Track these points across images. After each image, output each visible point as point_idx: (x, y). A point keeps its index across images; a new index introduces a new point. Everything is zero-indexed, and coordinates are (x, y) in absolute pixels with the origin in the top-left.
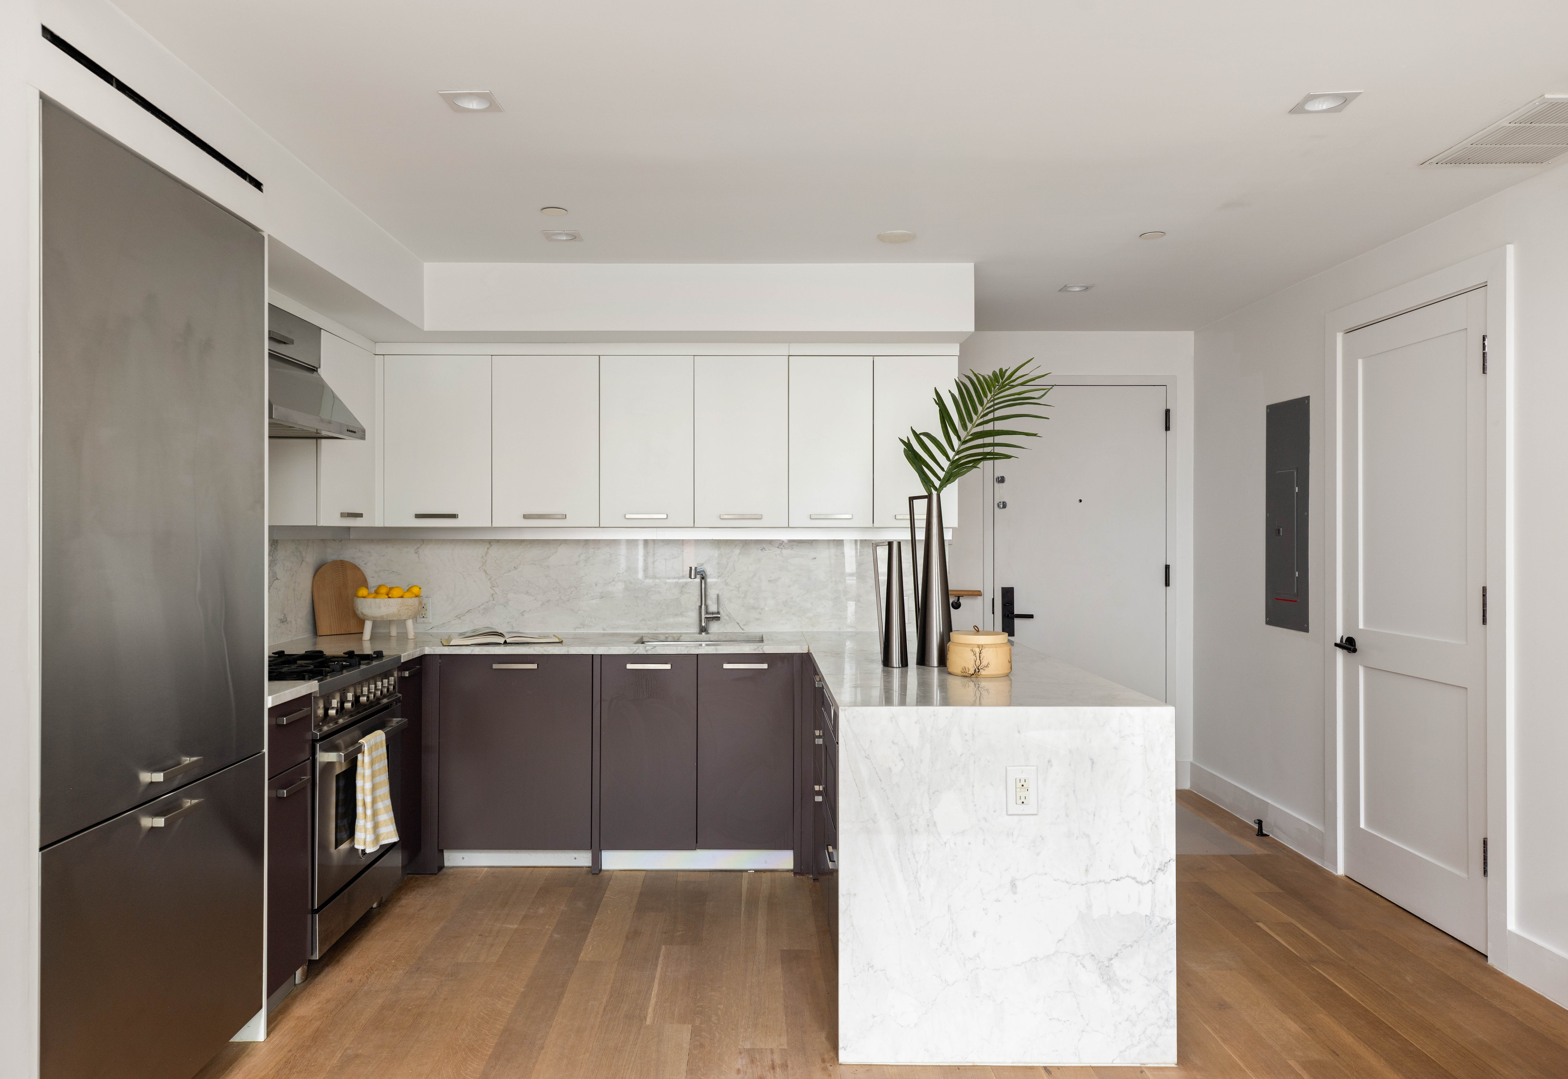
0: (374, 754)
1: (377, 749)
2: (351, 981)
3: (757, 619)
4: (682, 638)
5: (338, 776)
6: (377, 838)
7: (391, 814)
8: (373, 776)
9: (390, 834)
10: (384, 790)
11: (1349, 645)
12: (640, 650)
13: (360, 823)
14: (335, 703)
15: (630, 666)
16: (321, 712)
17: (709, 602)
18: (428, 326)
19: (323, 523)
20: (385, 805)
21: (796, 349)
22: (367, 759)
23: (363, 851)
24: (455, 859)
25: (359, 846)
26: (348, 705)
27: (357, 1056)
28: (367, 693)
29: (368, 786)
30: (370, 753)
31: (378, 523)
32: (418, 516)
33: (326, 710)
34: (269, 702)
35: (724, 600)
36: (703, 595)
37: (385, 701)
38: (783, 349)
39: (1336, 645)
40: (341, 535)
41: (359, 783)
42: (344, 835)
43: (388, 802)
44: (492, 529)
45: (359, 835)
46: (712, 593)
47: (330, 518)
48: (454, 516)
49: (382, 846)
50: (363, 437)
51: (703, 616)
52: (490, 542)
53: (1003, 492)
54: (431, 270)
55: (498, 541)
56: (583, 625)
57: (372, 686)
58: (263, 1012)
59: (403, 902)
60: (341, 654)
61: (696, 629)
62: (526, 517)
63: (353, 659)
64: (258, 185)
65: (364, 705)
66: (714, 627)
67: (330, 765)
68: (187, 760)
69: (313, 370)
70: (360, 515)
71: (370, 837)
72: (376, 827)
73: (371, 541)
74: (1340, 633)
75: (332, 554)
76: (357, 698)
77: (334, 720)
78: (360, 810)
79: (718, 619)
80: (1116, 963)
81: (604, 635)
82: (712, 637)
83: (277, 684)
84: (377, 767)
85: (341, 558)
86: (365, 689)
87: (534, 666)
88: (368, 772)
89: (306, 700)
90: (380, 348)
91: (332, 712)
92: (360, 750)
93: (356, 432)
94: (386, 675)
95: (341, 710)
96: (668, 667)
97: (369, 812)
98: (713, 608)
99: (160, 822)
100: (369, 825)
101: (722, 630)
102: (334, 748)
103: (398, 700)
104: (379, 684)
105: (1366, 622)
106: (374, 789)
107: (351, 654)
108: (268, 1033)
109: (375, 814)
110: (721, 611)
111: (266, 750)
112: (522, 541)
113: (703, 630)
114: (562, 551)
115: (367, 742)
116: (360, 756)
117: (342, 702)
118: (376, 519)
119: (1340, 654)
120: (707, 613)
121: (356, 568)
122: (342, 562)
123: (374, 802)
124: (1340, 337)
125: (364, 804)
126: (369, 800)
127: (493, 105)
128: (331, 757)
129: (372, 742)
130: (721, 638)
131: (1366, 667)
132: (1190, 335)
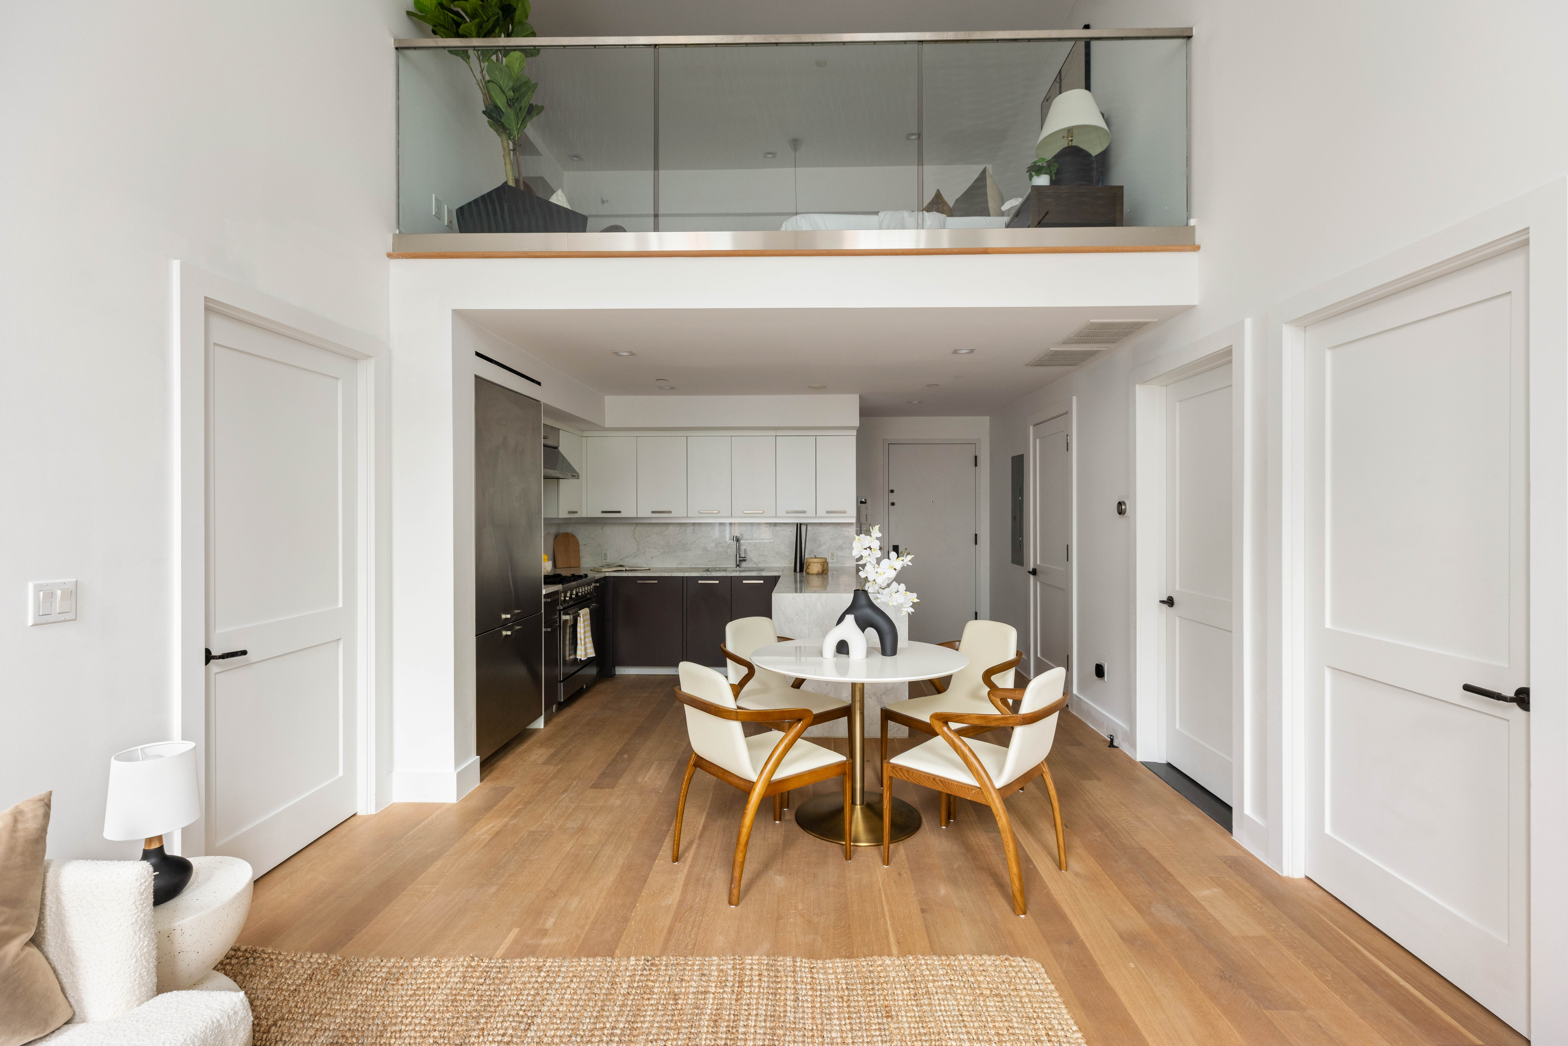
0: (585, 618)
1: (586, 616)
2: (576, 711)
3: (764, 561)
4: (728, 570)
5: (570, 626)
6: (586, 654)
7: (592, 644)
8: (584, 627)
9: (591, 653)
10: (589, 634)
11: (1034, 572)
12: (705, 574)
13: (579, 647)
14: (568, 595)
15: (700, 582)
16: (563, 598)
17: (741, 552)
18: (607, 426)
19: (561, 516)
20: (589, 640)
21: (779, 433)
22: (582, 620)
23: (580, 659)
24: (621, 671)
25: (578, 657)
26: (573, 596)
27: (581, 733)
28: (582, 590)
29: (582, 631)
30: (583, 617)
31: (584, 515)
32: (603, 512)
33: (565, 597)
34: (544, 592)
35: (748, 551)
36: (738, 549)
37: (588, 596)
38: (773, 433)
39: (1029, 572)
40: (568, 522)
41: (578, 630)
42: (572, 652)
43: (591, 639)
44: (637, 518)
45: (579, 652)
46: (743, 548)
47: (563, 514)
48: (619, 512)
49: (588, 658)
50: (578, 478)
51: (738, 559)
52: (637, 524)
53: (893, 498)
54: (609, 400)
55: (640, 523)
56: (681, 563)
57: (583, 589)
58: (543, 716)
59: (597, 687)
60: (569, 575)
61: (735, 566)
62: (653, 512)
63: (575, 578)
64: (539, 384)
65: (580, 596)
66: (744, 564)
67: (566, 621)
68: (516, 611)
69: (556, 448)
70: (577, 512)
71: (583, 653)
72: (585, 649)
73: (580, 524)
74: (1032, 567)
75: (562, 530)
76: (577, 593)
77: (568, 602)
78: (579, 641)
79: (745, 560)
80: (884, 697)
81: (691, 568)
82: (742, 569)
83: (546, 586)
84: (586, 623)
85: (567, 531)
86: (581, 590)
87: (656, 582)
88: (582, 625)
89: (556, 593)
90: (585, 434)
91: (567, 598)
92: (579, 615)
93: (575, 475)
94: (589, 584)
95: (571, 597)
96: (717, 582)
97: (583, 642)
98: (743, 555)
99: (509, 633)
100: (583, 648)
101: (747, 566)
102: (568, 614)
103: (594, 597)
104: (586, 588)
105: (1040, 562)
106: (585, 633)
107: (573, 575)
108: (545, 726)
109: (585, 644)
110: (747, 557)
111: (543, 611)
112: (651, 524)
113: (738, 566)
114: (671, 528)
115: (582, 612)
116: (579, 618)
117: (571, 595)
118: (584, 513)
119: (1032, 577)
120: (740, 558)
121: (574, 536)
122: (567, 534)
123: (585, 638)
124: (1031, 428)
125: (581, 639)
126: (583, 637)
127: (632, 354)
128: (567, 617)
129: (584, 612)
130: (746, 569)
131: (1040, 582)
132: (987, 419)
